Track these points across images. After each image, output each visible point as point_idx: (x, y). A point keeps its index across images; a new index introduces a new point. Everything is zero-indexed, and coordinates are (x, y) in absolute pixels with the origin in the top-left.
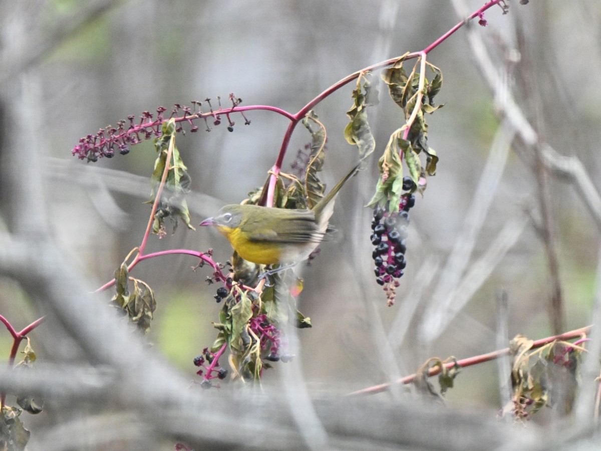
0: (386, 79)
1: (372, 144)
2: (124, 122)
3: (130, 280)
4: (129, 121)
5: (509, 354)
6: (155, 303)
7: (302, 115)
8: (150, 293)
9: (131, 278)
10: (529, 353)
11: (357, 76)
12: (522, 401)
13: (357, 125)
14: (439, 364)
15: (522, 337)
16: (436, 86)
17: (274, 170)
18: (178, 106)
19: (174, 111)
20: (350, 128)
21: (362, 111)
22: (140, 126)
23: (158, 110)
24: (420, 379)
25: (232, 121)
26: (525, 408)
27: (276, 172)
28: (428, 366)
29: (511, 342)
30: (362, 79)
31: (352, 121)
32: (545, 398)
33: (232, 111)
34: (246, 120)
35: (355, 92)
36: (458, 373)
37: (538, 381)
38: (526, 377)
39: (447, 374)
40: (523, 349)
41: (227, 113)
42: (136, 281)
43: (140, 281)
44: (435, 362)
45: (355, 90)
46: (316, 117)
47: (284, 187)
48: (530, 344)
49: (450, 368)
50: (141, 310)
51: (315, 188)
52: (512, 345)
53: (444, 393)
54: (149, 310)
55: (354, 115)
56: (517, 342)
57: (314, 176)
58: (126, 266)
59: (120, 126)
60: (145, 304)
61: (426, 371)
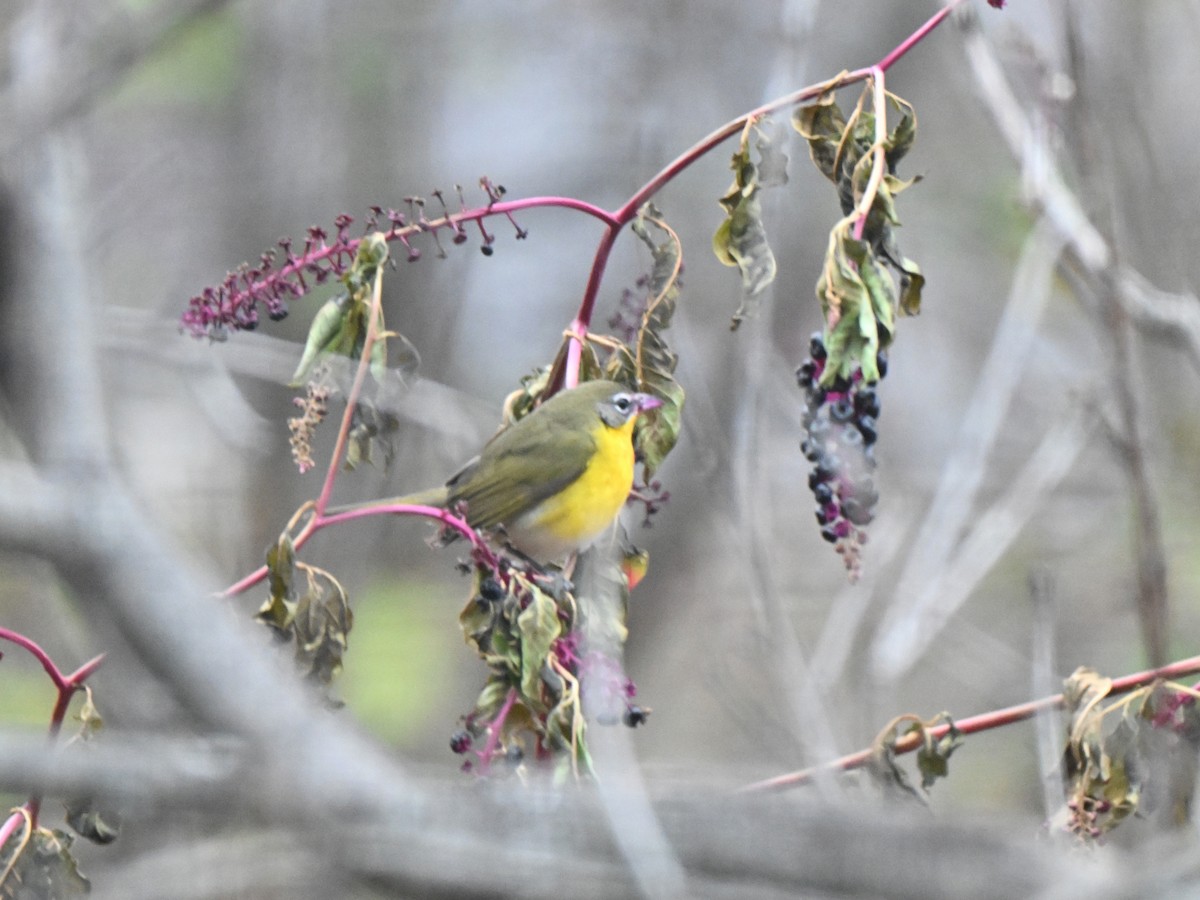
0: (803, 128)
1: (769, 267)
2: (273, 253)
3: (298, 569)
4: (283, 249)
5: (1060, 706)
6: (350, 615)
7: (630, 214)
8: (339, 594)
9: (299, 564)
10: (1104, 707)
11: (741, 126)
12: (1087, 806)
13: (739, 226)
14: (917, 727)
15: (1088, 671)
16: (903, 138)
17: (575, 329)
18: (378, 210)
19: (370, 222)
20: (724, 232)
21: (752, 196)
22: (305, 258)
23: (340, 222)
24: (879, 757)
25: (488, 233)
26: (1094, 821)
27: (579, 332)
28: (894, 731)
29: (1066, 682)
30: (752, 130)
31: (730, 217)
32: (1133, 798)
33: (489, 213)
34: (518, 229)
35: (738, 159)
36: (957, 746)
37: (1119, 764)
38: (1095, 756)
39: (934, 750)
40: (1091, 697)
41: (478, 219)
42: (311, 570)
43: (318, 571)
44: (908, 725)
45: (738, 153)
46: (658, 215)
47: (598, 365)
48: (1105, 686)
49: (940, 737)
50: (323, 630)
51: (658, 361)
52: (1069, 688)
53: (928, 788)
54: (338, 629)
55: (735, 205)
56: (1078, 683)
57: (657, 336)
58: (290, 539)
59: (266, 262)
60: (329, 617)
61: (889, 740)
